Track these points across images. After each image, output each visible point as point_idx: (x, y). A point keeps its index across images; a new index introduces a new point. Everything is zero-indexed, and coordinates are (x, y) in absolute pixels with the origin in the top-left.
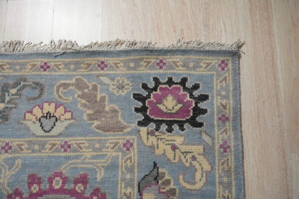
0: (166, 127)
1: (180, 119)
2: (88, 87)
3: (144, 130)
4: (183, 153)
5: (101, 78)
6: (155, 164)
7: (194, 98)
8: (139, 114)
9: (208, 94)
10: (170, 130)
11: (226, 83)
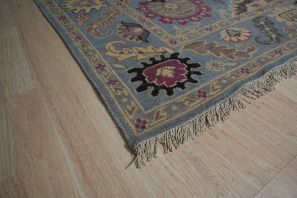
0: (156, 60)
1: (150, 67)
2: (236, 55)
3: (171, 52)
4: (132, 52)
5: (235, 64)
6: (146, 41)
7: (149, 85)
8: (183, 58)
9: (140, 93)
10: (152, 59)
11: (128, 110)
